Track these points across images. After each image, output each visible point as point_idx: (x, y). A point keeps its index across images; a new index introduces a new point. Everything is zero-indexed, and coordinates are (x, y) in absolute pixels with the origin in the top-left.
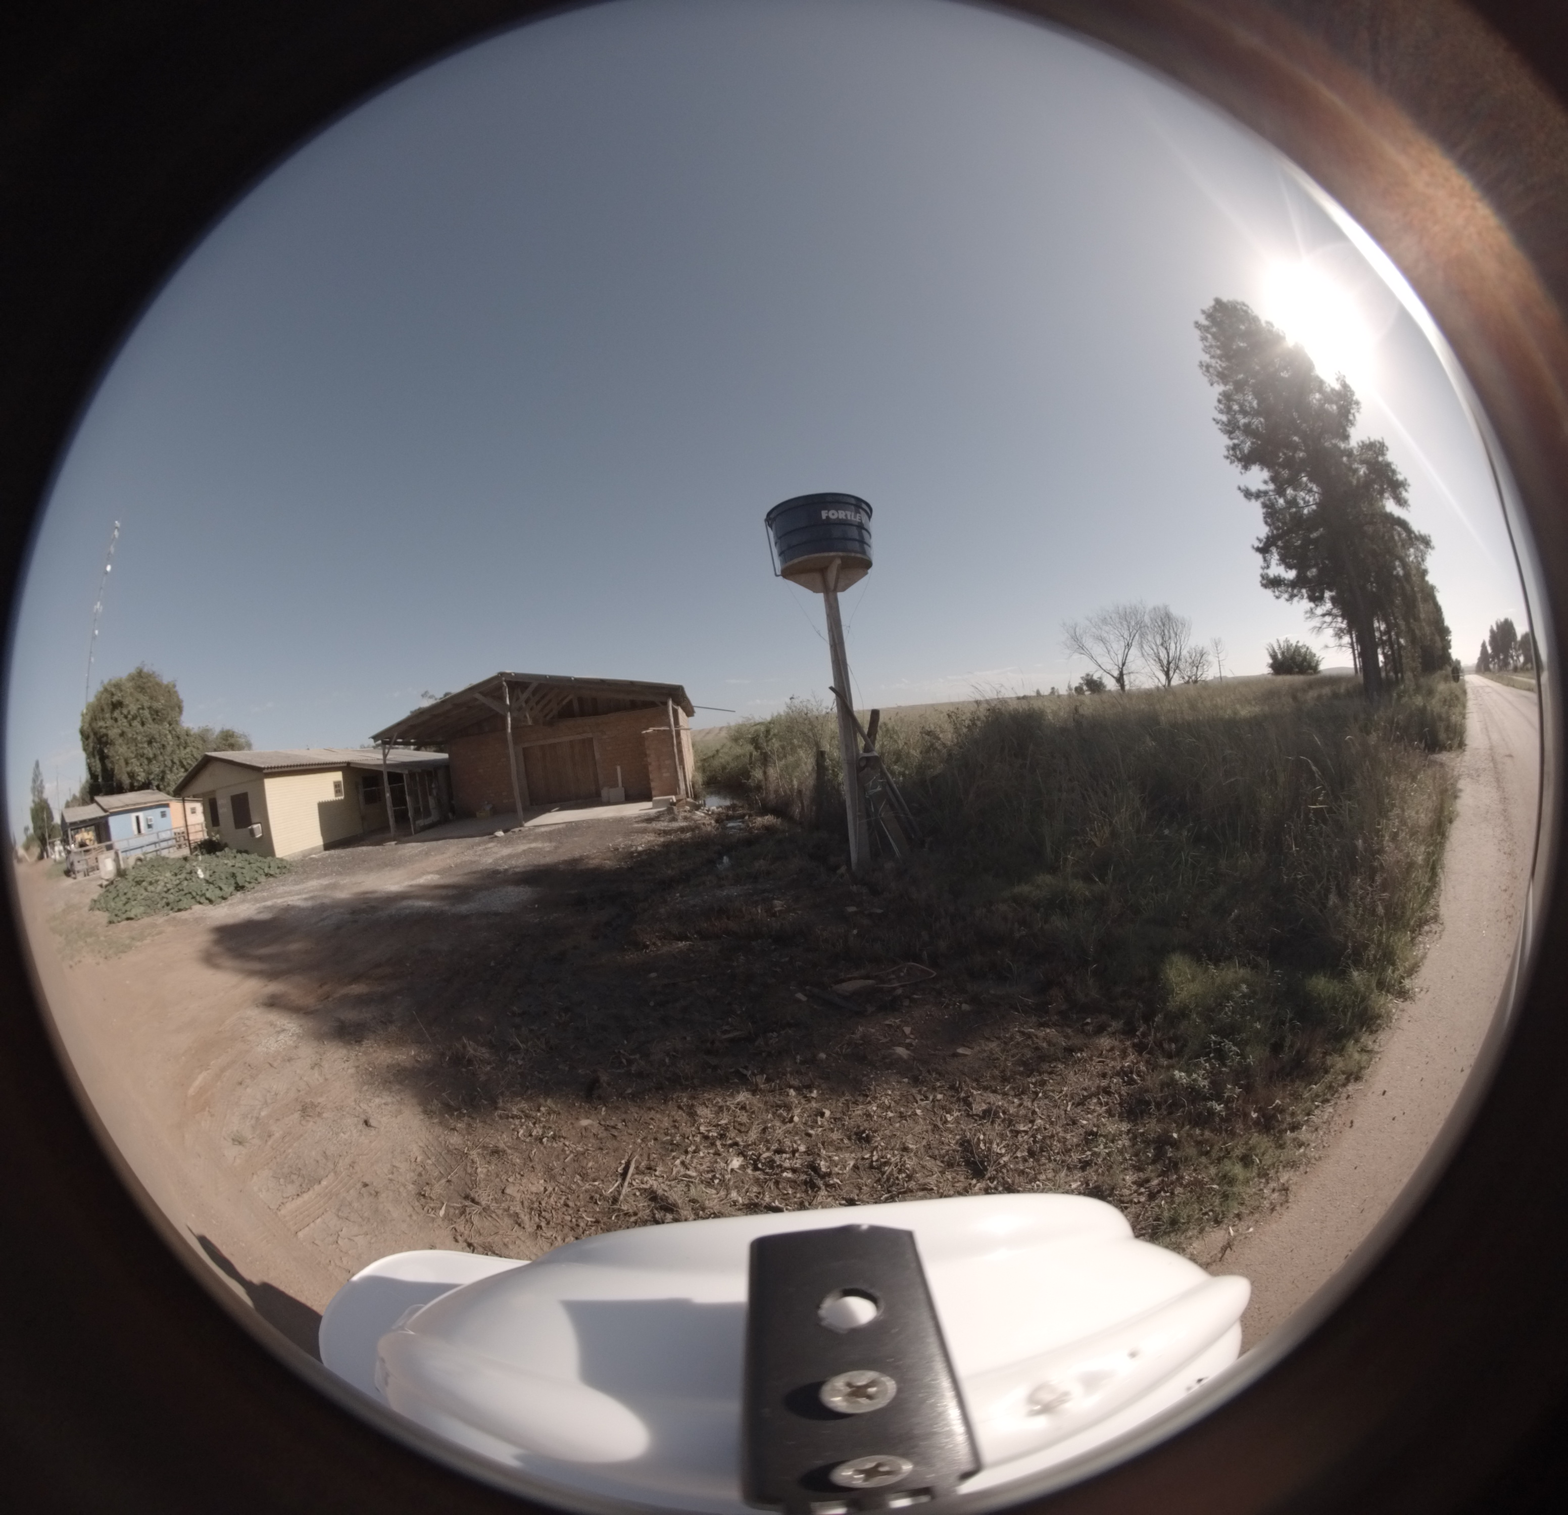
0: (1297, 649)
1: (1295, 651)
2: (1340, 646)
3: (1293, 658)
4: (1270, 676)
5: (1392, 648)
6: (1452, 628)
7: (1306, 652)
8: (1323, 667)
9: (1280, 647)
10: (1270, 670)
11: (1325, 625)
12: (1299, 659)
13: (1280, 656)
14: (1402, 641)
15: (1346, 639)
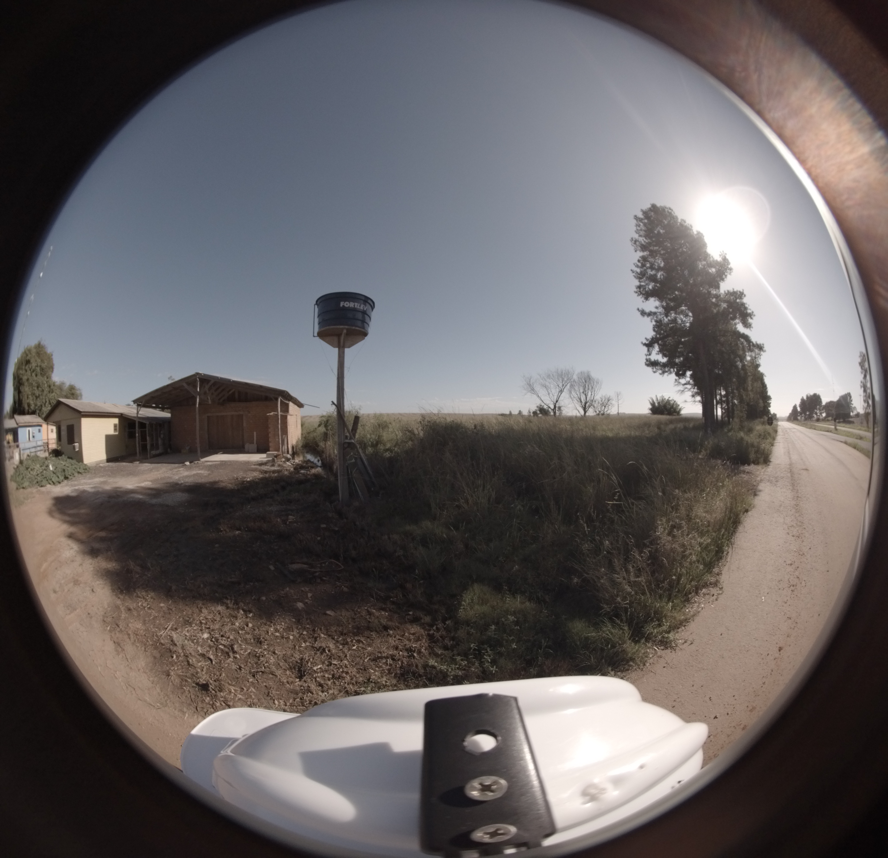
0: (668, 401)
1: (667, 402)
2: (695, 401)
3: (665, 406)
4: (650, 414)
5: (728, 404)
6: (772, 397)
7: (674, 403)
8: (683, 412)
9: (657, 400)
10: (650, 412)
11: (686, 390)
12: (668, 407)
13: (656, 404)
14: (736, 401)
15: (698, 398)
